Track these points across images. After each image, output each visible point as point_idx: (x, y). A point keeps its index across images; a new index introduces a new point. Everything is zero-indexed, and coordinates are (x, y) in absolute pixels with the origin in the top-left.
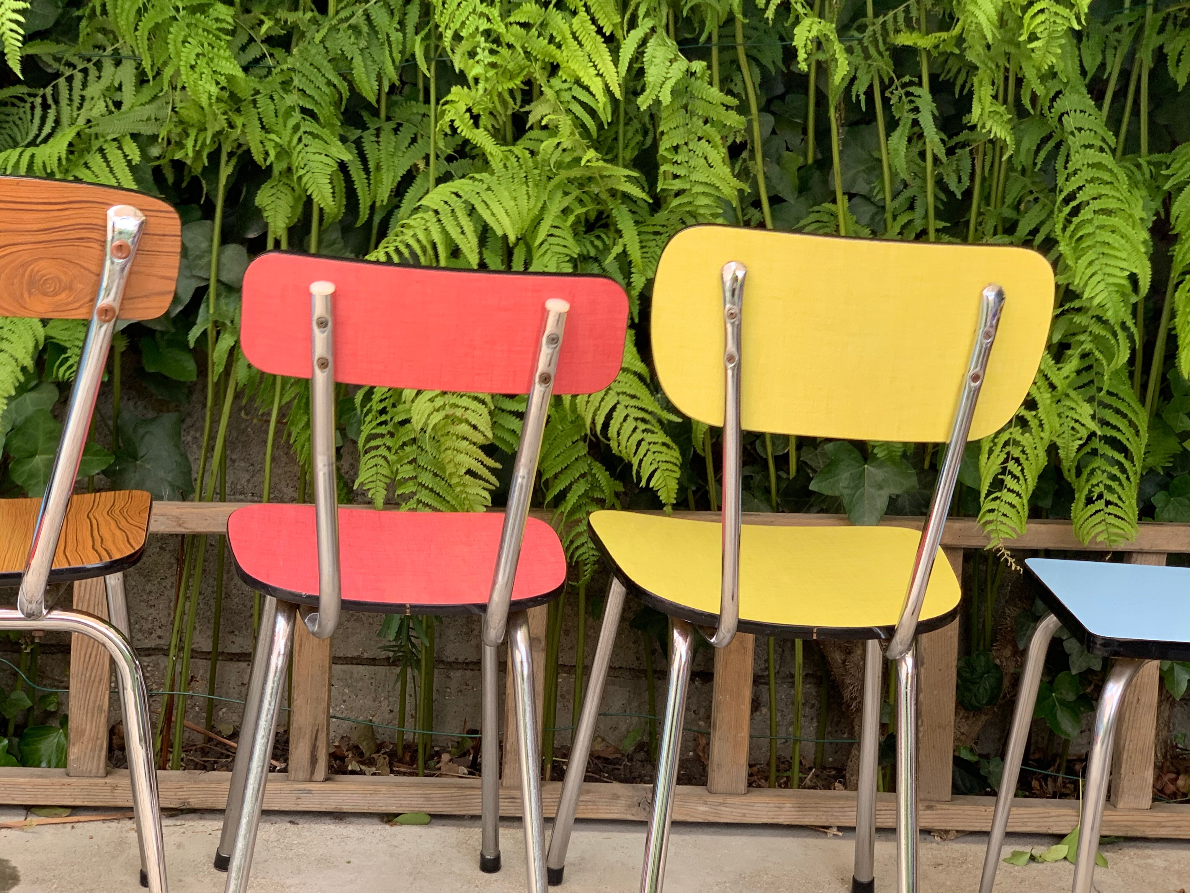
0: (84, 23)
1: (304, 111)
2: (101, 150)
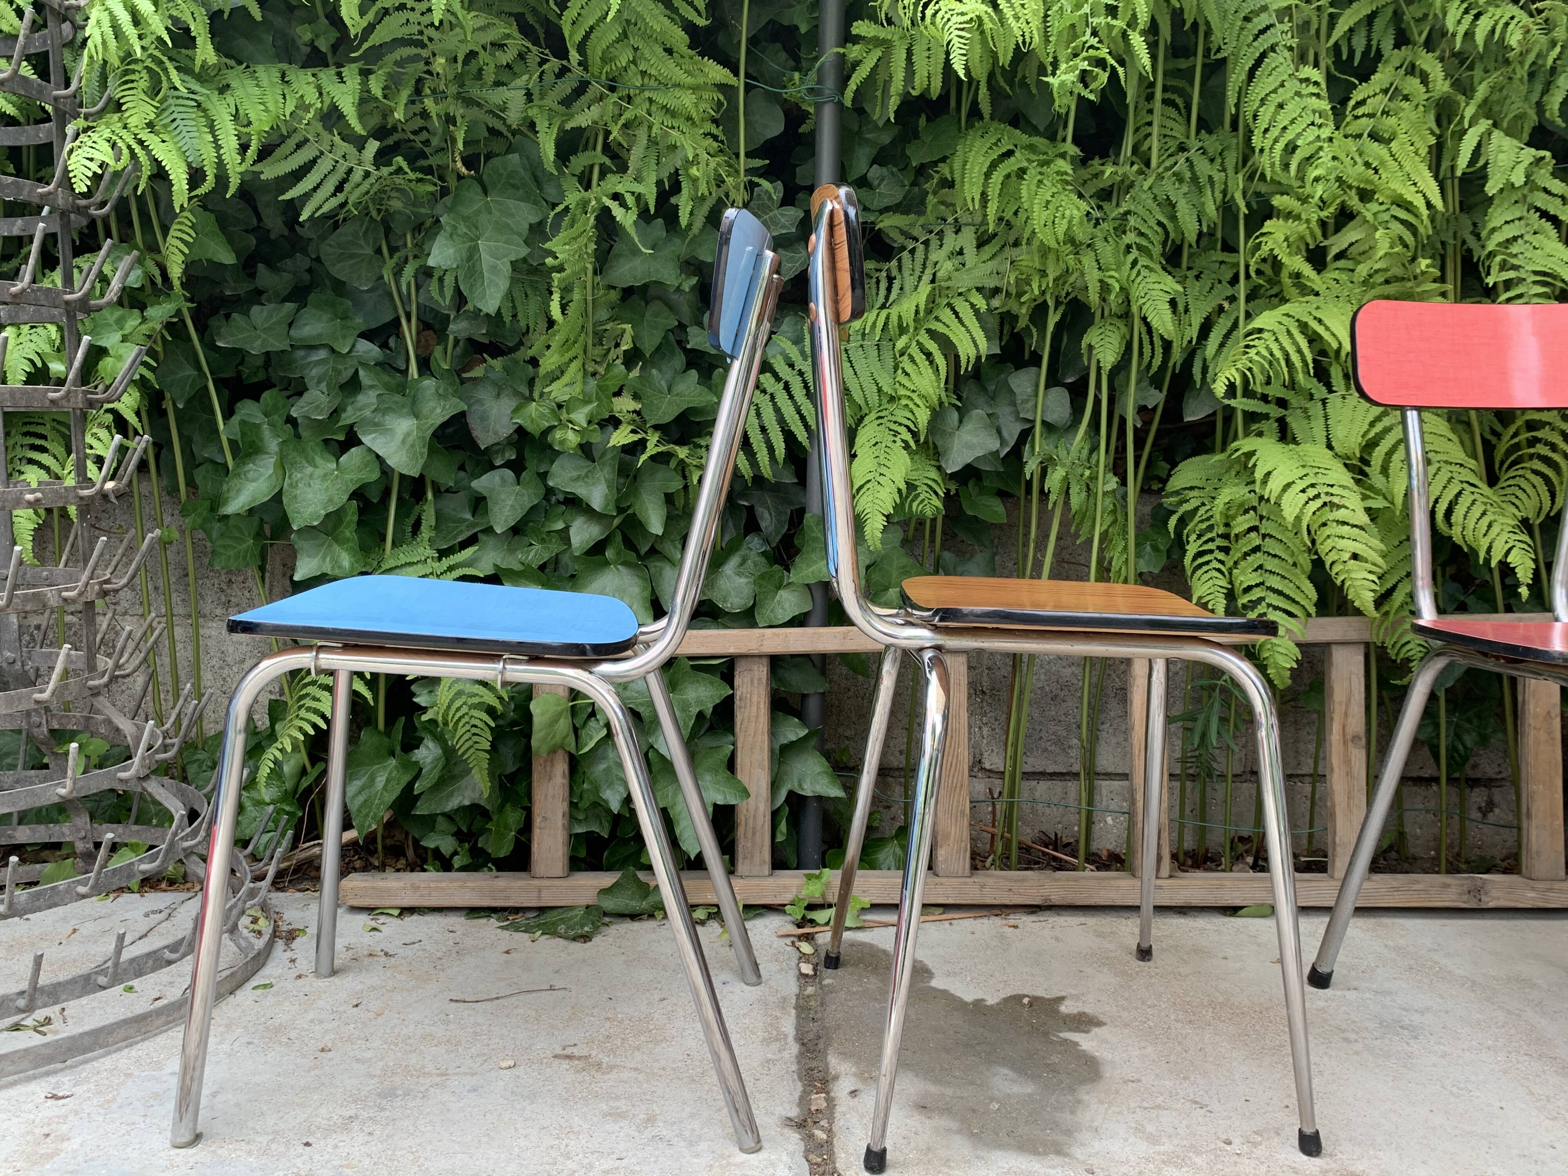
0: (930, 197)
1: (1140, 248)
2: (949, 305)
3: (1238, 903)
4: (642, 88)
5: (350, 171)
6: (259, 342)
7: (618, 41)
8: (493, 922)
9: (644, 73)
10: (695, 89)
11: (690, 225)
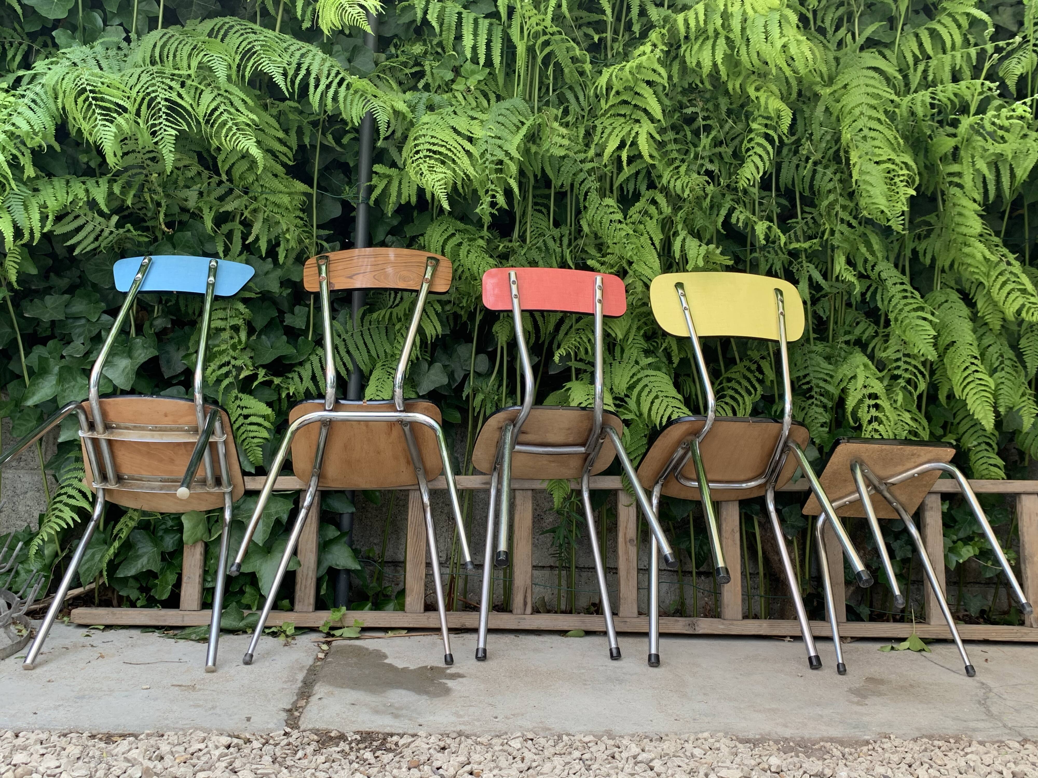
3: (566, 628)
4: (262, 193)
5: (102, 231)
6: (48, 315)
7: (248, 170)
8: (156, 634)
9: (262, 186)
10: (290, 194)
11: (284, 263)
